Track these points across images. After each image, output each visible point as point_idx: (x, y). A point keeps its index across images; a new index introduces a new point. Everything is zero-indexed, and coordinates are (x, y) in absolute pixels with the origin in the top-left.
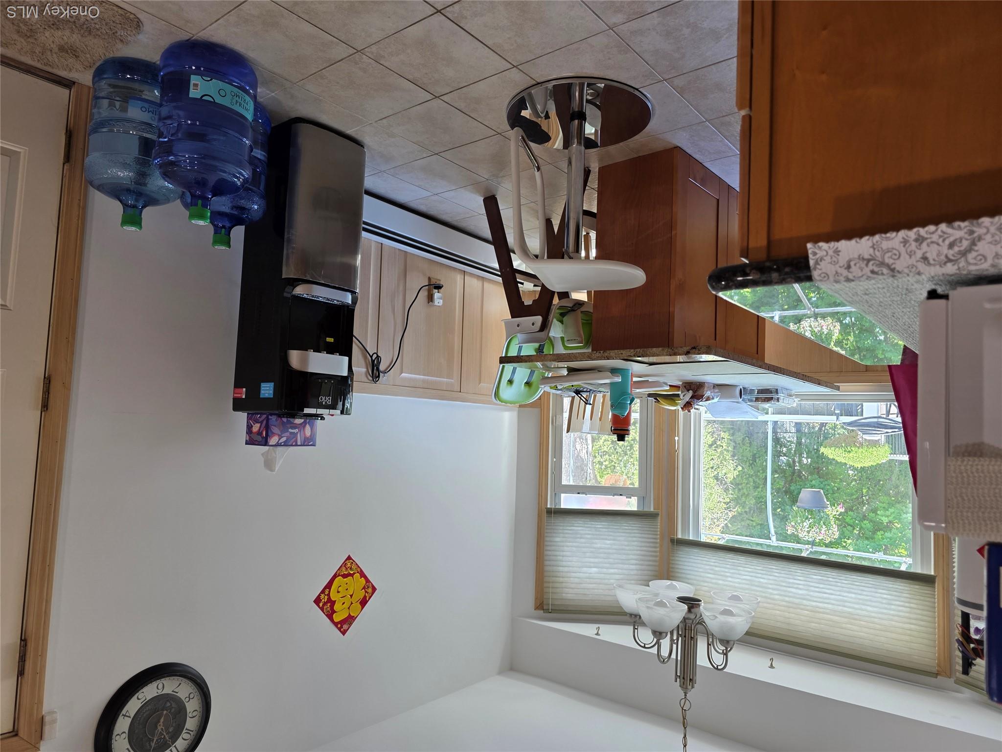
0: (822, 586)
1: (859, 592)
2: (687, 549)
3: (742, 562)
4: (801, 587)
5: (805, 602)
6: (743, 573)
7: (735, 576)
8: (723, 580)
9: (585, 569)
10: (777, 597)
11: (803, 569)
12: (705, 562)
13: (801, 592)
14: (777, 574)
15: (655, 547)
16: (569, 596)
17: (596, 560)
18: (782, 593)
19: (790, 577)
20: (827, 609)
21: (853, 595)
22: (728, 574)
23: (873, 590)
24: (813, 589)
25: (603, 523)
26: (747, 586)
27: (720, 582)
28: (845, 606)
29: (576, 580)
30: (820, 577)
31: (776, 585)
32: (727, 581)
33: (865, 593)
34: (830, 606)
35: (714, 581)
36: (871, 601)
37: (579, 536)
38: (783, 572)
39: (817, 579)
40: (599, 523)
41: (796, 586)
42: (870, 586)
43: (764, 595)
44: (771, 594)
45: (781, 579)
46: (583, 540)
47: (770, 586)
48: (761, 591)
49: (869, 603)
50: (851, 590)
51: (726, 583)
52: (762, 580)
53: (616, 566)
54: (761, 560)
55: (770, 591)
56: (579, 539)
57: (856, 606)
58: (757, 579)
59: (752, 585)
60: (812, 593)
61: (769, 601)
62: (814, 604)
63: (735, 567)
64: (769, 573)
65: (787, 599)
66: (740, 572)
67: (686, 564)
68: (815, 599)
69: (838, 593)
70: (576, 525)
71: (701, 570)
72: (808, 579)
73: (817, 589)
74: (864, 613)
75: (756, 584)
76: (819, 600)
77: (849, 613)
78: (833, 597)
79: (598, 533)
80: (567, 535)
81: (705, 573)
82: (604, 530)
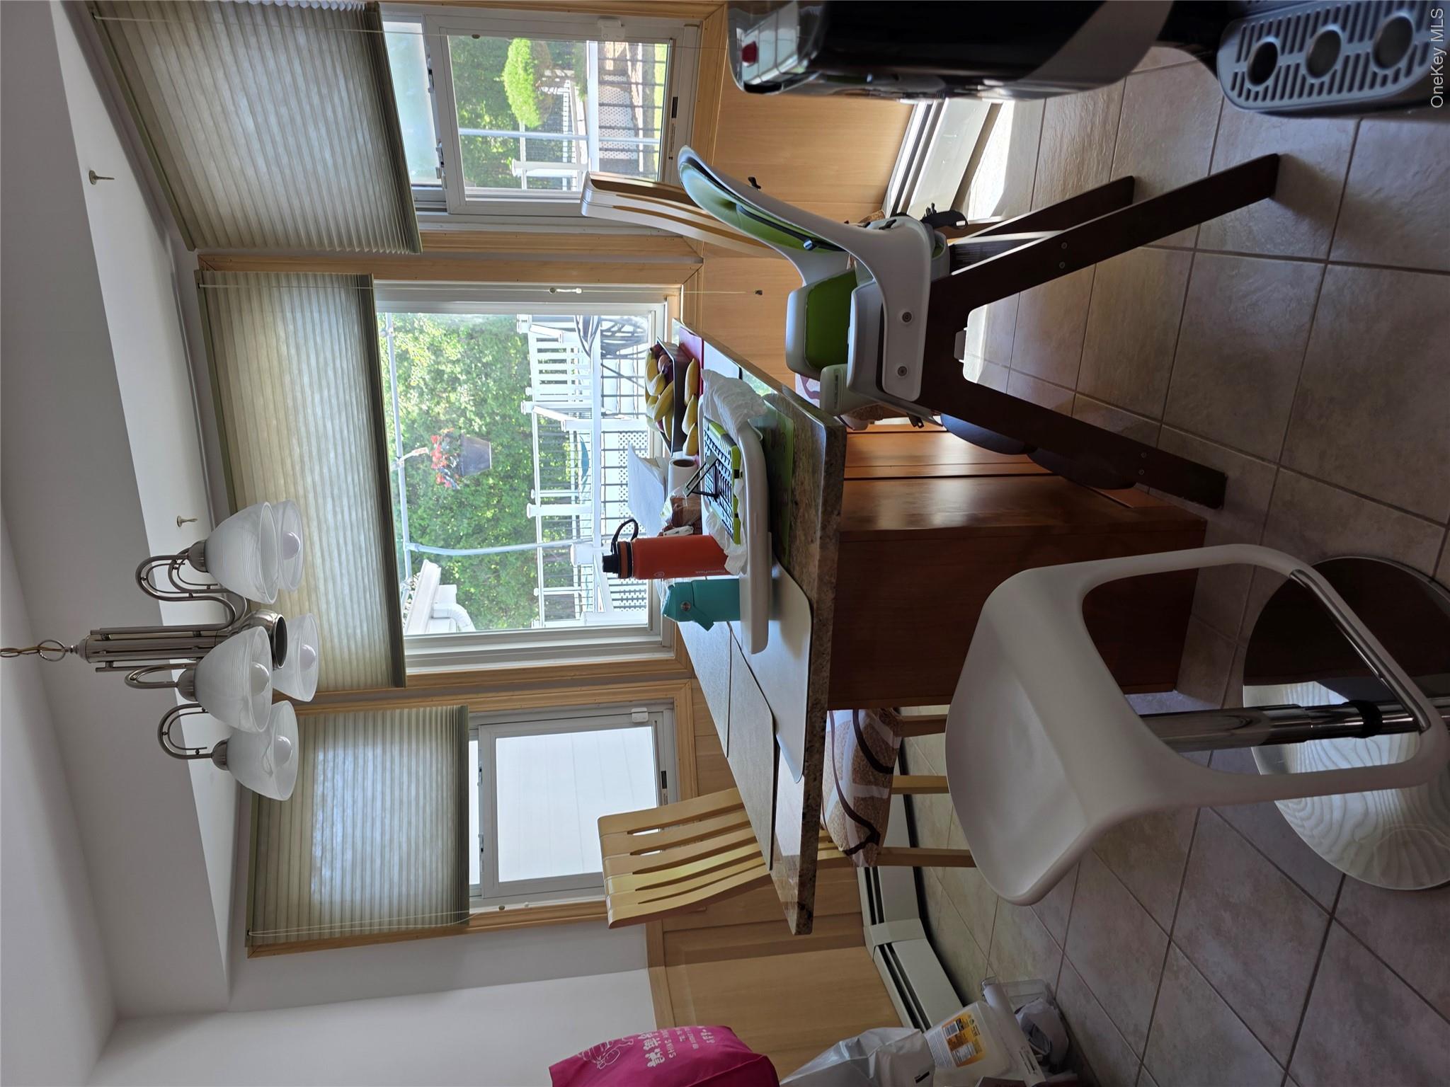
0: (350, 548)
1: (355, 599)
2: (354, 311)
3: (356, 419)
4: (339, 517)
5: (314, 524)
6: (337, 422)
7: (327, 407)
8: (311, 385)
9: (244, 103)
10: (309, 480)
11: (371, 520)
12: (336, 348)
13: (330, 517)
14: (350, 479)
15: (341, 243)
16: (159, 65)
17: (275, 129)
18: (319, 489)
19: (352, 500)
20: (313, 556)
21: (347, 591)
22: (326, 393)
23: (364, 616)
24: (341, 534)
25: (369, 146)
26: (312, 429)
27: (306, 380)
28: (325, 580)
29: (208, 81)
30: (363, 546)
31: (330, 478)
32: (313, 393)
33: (356, 606)
34: (319, 561)
35: (304, 367)
36: (345, 614)
37: (325, 91)
38: (357, 489)
39: (359, 541)
40: (367, 137)
41: (338, 509)
42: (369, 612)
43: (306, 459)
44: (312, 472)
45: (344, 486)
46: (316, 100)
47: (325, 470)
48: (310, 452)
49: (341, 611)
50: (355, 588)
51: (307, 389)
52: (332, 455)
53: (275, 169)
54: (368, 452)
55: (317, 468)
56: (316, 89)
57: (331, 597)
58: (331, 446)
59: (318, 438)
60: (332, 534)
61: (298, 468)
62: (316, 538)
63: (343, 407)
64: (348, 467)
65: (311, 496)
66: (337, 416)
67: (324, 309)
68: (324, 539)
69: (344, 571)
70: (351, 86)
71: (318, 339)
72: (355, 530)
73: (341, 541)
74: (324, 607)
75: (323, 446)
76: (325, 544)
77: (316, 588)
78: (337, 564)
79: (343, 133)
80: (318, 63)
81: (316, 351)
82: (355, 147)
